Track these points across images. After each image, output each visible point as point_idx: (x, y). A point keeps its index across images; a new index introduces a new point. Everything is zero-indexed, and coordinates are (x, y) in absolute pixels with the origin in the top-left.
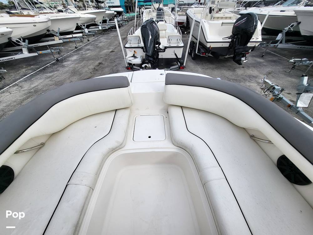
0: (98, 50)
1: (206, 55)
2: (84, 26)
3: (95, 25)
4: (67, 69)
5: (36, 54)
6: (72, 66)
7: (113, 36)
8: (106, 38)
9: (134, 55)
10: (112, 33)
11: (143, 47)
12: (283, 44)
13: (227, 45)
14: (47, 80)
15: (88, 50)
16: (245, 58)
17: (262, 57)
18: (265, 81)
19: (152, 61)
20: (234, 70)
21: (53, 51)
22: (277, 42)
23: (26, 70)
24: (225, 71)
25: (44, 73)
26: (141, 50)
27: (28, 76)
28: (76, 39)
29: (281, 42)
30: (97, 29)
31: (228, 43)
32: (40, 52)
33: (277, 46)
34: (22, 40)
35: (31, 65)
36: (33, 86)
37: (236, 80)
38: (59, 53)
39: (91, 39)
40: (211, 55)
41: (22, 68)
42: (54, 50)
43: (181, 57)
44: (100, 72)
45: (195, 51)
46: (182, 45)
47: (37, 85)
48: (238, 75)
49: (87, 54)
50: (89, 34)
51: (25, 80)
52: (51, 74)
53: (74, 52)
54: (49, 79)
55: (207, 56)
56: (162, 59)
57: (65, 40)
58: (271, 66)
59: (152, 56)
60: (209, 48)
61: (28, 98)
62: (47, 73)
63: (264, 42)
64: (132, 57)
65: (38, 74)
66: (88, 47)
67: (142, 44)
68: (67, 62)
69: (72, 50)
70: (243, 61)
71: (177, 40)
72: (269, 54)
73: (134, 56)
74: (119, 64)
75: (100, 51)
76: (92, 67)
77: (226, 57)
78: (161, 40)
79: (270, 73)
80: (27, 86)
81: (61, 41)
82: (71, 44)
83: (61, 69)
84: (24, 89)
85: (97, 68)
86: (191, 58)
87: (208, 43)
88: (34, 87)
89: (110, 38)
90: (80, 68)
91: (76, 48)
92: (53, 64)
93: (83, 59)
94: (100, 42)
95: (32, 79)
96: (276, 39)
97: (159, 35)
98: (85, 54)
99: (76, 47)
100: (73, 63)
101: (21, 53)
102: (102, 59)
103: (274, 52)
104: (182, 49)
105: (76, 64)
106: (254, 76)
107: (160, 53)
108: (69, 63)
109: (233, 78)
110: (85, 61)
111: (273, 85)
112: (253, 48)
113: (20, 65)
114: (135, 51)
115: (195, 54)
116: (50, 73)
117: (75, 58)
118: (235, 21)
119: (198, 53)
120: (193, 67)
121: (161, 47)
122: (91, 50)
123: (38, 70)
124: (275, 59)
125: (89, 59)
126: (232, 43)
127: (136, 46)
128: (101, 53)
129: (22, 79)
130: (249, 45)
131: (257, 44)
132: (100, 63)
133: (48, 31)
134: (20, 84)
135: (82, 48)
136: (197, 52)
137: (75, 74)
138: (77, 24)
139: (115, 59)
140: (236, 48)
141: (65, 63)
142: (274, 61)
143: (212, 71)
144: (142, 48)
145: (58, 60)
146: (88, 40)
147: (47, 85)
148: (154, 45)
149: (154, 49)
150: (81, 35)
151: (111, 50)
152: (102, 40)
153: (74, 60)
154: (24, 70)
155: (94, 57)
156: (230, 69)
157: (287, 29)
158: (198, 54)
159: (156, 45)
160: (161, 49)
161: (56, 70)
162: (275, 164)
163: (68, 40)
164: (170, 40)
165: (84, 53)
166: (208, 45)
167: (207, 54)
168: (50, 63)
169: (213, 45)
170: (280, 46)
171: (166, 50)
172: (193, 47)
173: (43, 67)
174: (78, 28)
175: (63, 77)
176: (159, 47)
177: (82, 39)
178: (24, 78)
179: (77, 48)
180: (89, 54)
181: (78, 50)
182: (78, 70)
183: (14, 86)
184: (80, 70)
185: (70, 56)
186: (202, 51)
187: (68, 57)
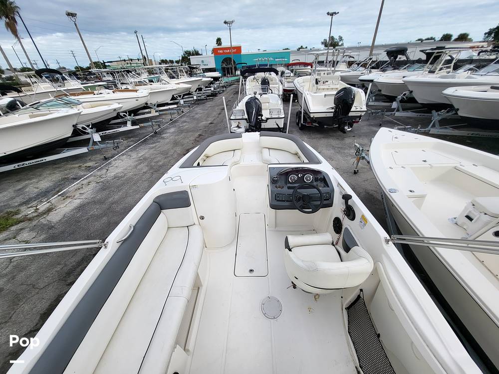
0: (195, 122)
1: (312, 124)
2: (180, 96)
3: (189, 94)
4: (168, 140)
5: (138, 127)
6: (172, 137)
7: (209, 106)
8: (202, 109)
9: (238, 125)
10: (208, 103)
12: (400, 112)
13: (332, 115)
15: (185, 122)
16: (347, 126)
17: (380, 125)
18: (355, 146)
20: (343, 139)
21: (154, 123)
22: (393, 110)
23: (128, 142)
24: (332, 140)
25: (146, 144)
26: (245, 121)
27: (132, 147)
28: (173, 111)
29: (398, 110)
30: (192, 99)
31: (332, 113)
32: (142, 125)
33: (394, 114)
34: (128, 113)
35: (130, 138)
36: (140, 155)
38: (159, 126)
39: (186, 110)
40: (317, 125)
41: (123, 140)
43: (283, 127)
46: (283, 116)
47: (144, 154)
48: (345, 143)
50: (184, 105)
51: (131, 150)
53: (170, 124)
54: (153, 149)
55: (314, 126)
56: (265, 128)
57: (160, 112)
59: (255, 126)
60: (313, 118)
61: (140, 164)
62: (149, 144)
64: (236, 127)
65: (140, 146)
66: (184, 119)
67: (246, 116)
69: (167, 123)
70: (347, 129)
71: (278, 112)
73: (238, 127)
75: (198, 123)
76: (193, 138)
77: (333, 127)
78: (263, 112)
80: (134, 155)
81: (157, 114)
82: (164, 117)
83: (161, 141)
84: (133, 157)
85: (197, 139)
86: (298, 128)
87: (311, 114)
89: (207, 108)
91: (171, 120)
92: (152, 136)
93: (181, 131)
94: (196, 114)
95: (137, 149)
96: (392, 107)
97: (261, 108)
100: (172, 135)
101: (125, 126)
102: (201, 131)
105: (176, 136)
107: (262, 124)
108: (168, 135)
109: (339, 146)
110: (183, 134)
112: (360, 117)
114: (239, 122)
115: (301, 124)
116: (152, 144)
117: (172, 130)
118: (335, 93)
121: (263, 118)
122: (188, 122)
123: (140, 142)
125: (188, 131)
127: (241, 117)
128: (199, 125)
129: (127, 149)
130: (351, 114)
131: (363, 114)
132: (200, 135)
133: (147, 104)
134: (128, 154)
135: (177, 120)
136: (302, 122)
138: (173, 95)
139: (215, 131)
141: (164, 135)
144: (246, 119)
145: (156, 133)
146: (183, 112)
147: (153, 154)
148: (257, 116)
149: (257, 120)
150: (175, 106)
151: (210, 122)
152: (199, 111)
153: (173, 132)
154: (125, 142)
155: (193, 129)
156: (338, 139)
157: (400, 97)
158: (304, 124)
159: (259, 117)
160: (263, 120)
161: (157, 142)
163: (164, 112)
164: (272, 113)
165: (181, 125)
166: (312, 115)
168: (149, 136)
169: (316, 116)
170: (397, 114)
171: (268, 120)
172: (299, 117)
173: (144, 139)
174: (173, 98)
175: (166, 148)
176: (261, 118)
178: (129, 148)
180: (186, 126)
181: (173, 122)
182: (179, 141)
183: (123, 155)
184: (182, 141)
185: (167, 128)
186: (309, 120)
187: (165, 130)
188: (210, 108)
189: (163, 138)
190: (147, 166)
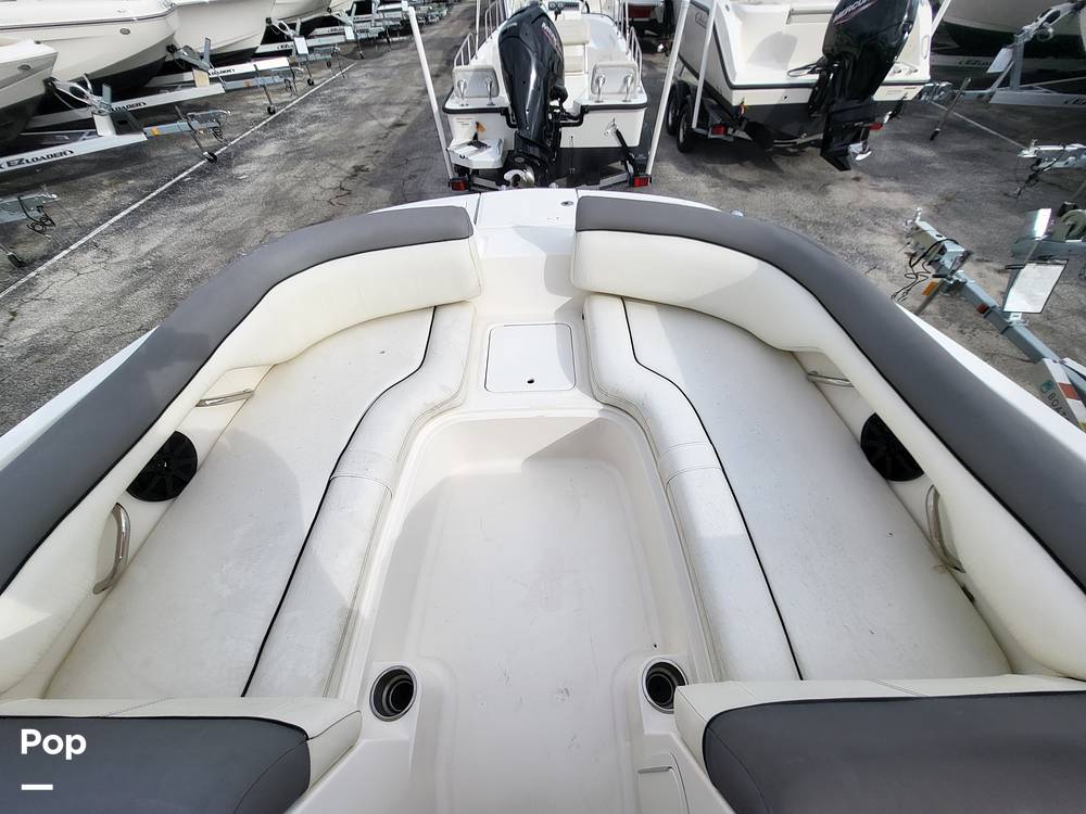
0: (347, 119)
1: (726, 133)
2: (293, 26)
4: (248, 189)
5: (139, 138)
6: (263, 178)
8: (372, 75)
9: (476, 137)
10: (390, 55)
11: (507, 108)
12: (1011, 89)
13: (803, 97)
14: (188, 229)
15: (314, 118)
16: (861, 144)
17: (932, 138)
18: (918, 228)
19: (536, 158)
20: (823, 189)
21: (195, 124)
22: (989, 81)
23: (114, 195)
24: (790, 194)
25: (174, 204)
26: (500, 119)
27: (123, 214)
28: (268, 80)
29: (1005, 83)
30: (340, 39)
31: (807, 90)
32: (155, 130)
33: (991, 95)
34: (89, 86)
35: (126, 177)
36: (145, 248)
37: (828, 224)
38: (217, 133)
39: (322, 77)
40: (745, 136)
41: (101, 187)
42: (201, 122)
43: (637, 144)
44: (360, 200)
45: (689, 121)
46: (643, 98)
47: (159, 246)
48: (835, 207)
49: (311, 136)
50: (312, 57)
51: (118, 230)
52: (197, 209)
53: (265, 128)
54: (194, 226)
55: (731, 140)
56: (572, 150)
57: (232, 85)
58: (959, 171)
59: (539, 142)
60: (739, 108)
61: (136, 287)
62: (185, 205)
63: (944, 85)
64: (470, 144)
65: (155, 209)
66: (313, 108)
67: (503, 99)
68: (244, 166)
69: (257, 122)
70: (856, 155)
71: (626, 81)
72: (960, 127)
73: (476, 142)
74: (424, 170)
75: (354, 126)
76: (331, 181)
77: (799, 141)
78: (569, 83)
79: (948, 200)
80: (125, 250)
81: (218, 89)
82: (251, 99)
83: (228, 190)
84: (118, 259)
85: (348, 185)
86: (675, 146)
87: (735, 92)
88: (148, 253)
89: (388, 71)
90: (293, 187)
91: (271, 112)
92: (200, 173)
93: (297, 154)
94: (354, 91)
95: (140, 225)
96: (989, 71)
97: (561, 63)
98: (303, 135)
99: (269, 109)
100: (265, 167)
101: (90, 134)
102: (363, 153)
103: (980, 119)
104: (642, 112)
105: (279, 170)
106: (889, 212)
107: (564, 130)
108: (253, 167)
109: (818, 216)
110: (305, 163)
111: (939, 239)
112: (898, 107)
113: (91, 179)
114: (478, 124)
115: (689, 131)
116: (193, 203)
117: (270, 148)
118: (834, 3)
119: (698, 126)
120: (680, 178)
121: (568, 106)
122: (324, 121)
123: (154, 194)
124: (977, 146)
125: (320, 153)
126: (820, 91)
127: (483, 103)
128: (358, 132)
129: (106, 225)
130: (882, 94)
131: (911, 94)
132: (358, 169)
133: (172, 49)
134: (104, 244)
135: (290, 113)
136: (694, 125)
137: (277, 206)
138: (269, 20)
139: (409, 153)
140: (834, 108)
141: (239, 170)
142: (973, 156)
143: (744, 193)
144: (504, 111)
145: (213, 159)
146: (310, 83)
147: (189, 245)
148: (546, 99)
149: (545, 116)
150: (283, 61)
151: (392, 120)
152: (360, 81)
153: (269, 157)
154: (106, 194)
155: (337, 145)
157: (1031, 28)
158: (700, 131)
159: (552, 100)
160: (569, 116)
161: (214, 195)
162: (856, 438)
163: (242, 84)
164: (601, 82)
165: (300, 131)
166: (736, 98)
167: (730, 131)
168: (191, 170)
169: (752, 99)
170: (1000, 96)
171: (586, 117)
172: (682, 105)
173: (170, 183)
174: (272, 35)
175: (239, 218)
176: (561, 107)
177: (291, 79)
178: (112, 221)
179: (274, 112)
180: (318, 134)
181: (277, 119)
182: (288, 192)
183: (84, 248)
184: (294, 192)
185: (253, 143)
186: (716, 119)
187: (247, 148)
188: (396, 73)
189: (235, 180)
190: (159, 296)
